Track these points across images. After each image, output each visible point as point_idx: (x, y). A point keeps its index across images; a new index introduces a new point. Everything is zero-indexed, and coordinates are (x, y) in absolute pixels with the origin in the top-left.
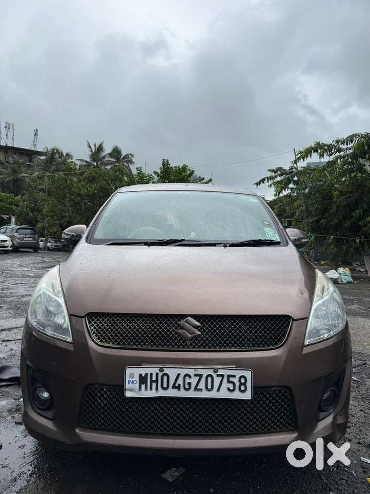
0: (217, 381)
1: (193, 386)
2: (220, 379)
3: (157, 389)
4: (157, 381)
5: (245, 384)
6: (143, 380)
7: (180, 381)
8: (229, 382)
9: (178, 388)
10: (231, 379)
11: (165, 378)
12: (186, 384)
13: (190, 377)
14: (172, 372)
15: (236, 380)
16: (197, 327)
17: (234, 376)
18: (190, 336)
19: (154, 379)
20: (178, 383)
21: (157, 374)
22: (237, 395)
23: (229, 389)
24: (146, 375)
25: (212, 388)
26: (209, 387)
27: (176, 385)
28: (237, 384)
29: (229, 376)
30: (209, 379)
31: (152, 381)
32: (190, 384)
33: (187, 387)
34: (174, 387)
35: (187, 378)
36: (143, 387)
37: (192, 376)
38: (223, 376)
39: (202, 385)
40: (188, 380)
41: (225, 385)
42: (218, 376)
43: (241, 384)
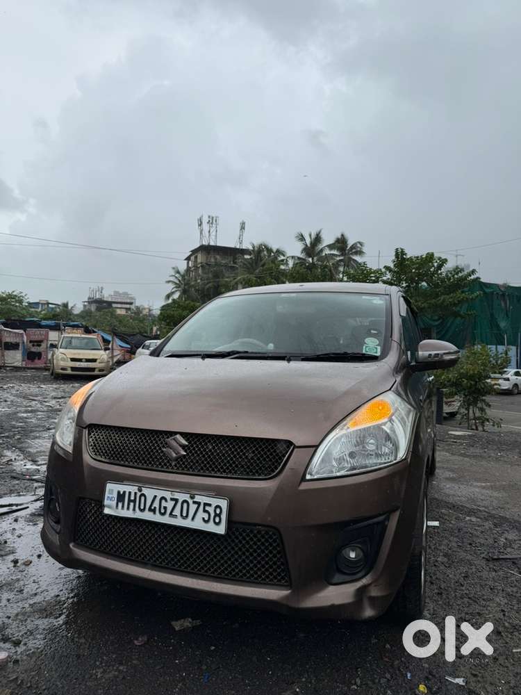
0: (193, 507)
1: (168, 512)
2: (196, 506)
3: (134, 509)
4: (134, 501)
5: (219, 515)
6: (121, 497)
7: (156, 504)
8: (205, 511)
9: (154, 511)
10: (207, 508)
11: (143, 498)
12: (162, 508)
13: (166, 500)
14: (149, 493)
15: (211, 510)
16: (183, 447)
17: (210, 505)
18: (174, 455)
19: (132, 498)
20: (154, 505)
21: (136, 493)
22: (211, 528)
23: (203, 519)
24: (124, 492)
25: (187, 516)
26: (184, 515)
27: (153, 508)
28: (212, 515)
29: (206, 504)
30: (185, 505)
31: (130, 501)
32: (165, 508)
33: (163, 511)
34: (150, 510)
35: (163, 501)
36: (120, 505)
37: (168, 499)
38: (199, 504)
39: (177, 512)
40: (164, 504)
41: (201, 514)
42: (194, 502)
43: (216, 515)
